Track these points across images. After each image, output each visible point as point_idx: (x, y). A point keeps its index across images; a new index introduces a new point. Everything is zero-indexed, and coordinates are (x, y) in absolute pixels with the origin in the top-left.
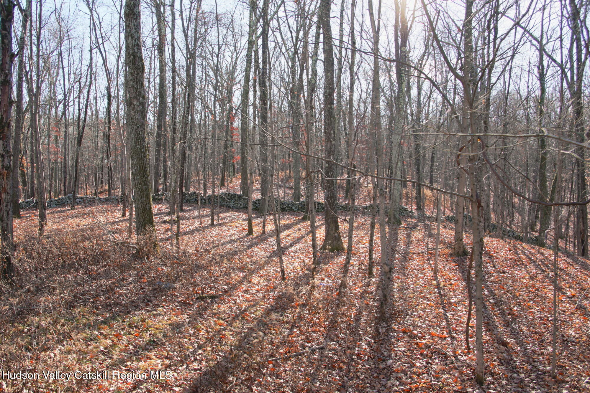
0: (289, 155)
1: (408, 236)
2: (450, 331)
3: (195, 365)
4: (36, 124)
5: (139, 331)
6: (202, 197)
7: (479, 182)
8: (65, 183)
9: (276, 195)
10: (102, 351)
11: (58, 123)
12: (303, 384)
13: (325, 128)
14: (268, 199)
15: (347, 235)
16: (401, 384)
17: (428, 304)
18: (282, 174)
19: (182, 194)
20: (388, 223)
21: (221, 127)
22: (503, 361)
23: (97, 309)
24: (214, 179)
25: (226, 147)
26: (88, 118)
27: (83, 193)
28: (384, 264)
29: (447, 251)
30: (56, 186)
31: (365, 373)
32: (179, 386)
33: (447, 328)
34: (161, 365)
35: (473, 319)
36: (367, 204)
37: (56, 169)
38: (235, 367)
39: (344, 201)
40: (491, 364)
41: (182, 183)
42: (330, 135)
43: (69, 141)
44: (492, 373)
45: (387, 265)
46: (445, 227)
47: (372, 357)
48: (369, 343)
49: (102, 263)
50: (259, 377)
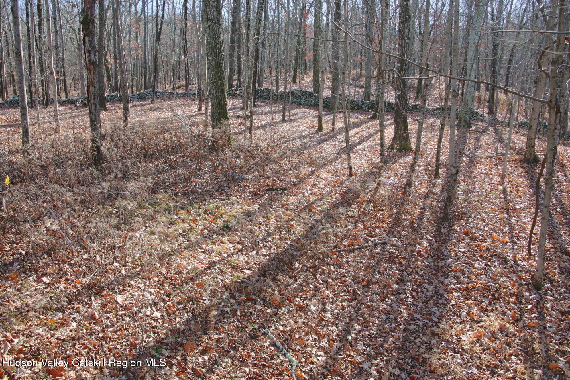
0: (361, 53)
1: (478, 140)
2: (512, 236)
3: (264, 251)
4: (118, 21)
5: (214, 218)
6: (274, 93)
7: (559, 87)
8: (145, 78)
9: (346, 93)
10: (181, 234)
11: (138, 20)
12: (364, 275)
13: (399, 25)
14: (338, 96)
15: (416, 135)
16: (458, 283)
17: (492, 208)
18: (353, 73)
19: (256, 91)
20: (458, 125)
21: (294, 24)
22: (564, 270)
23: (176, 195)
24: (286, 76)
25: (299, 43)
26: (165, 15)
27: (162, 88)
28: (451, 166)
29: (517, 157)
30: (137, 81)
31: (424, 269)
32: (249, 269)
33: (509, 233)
34: (233, 249)
35: (537, 227)
36: (438, 105)
37: (137, 64)
38: (302, 255)
39: (414, 102)
40: (551, 271)
41: (255, 79)
42: (404, 33)
43: (148, 38)
44: (551, 280)
45: (454, 167)
46: (517, 133)
47: (432, 255)
48: (430, 242)
49: (181, 153)
50: (323, 266)
